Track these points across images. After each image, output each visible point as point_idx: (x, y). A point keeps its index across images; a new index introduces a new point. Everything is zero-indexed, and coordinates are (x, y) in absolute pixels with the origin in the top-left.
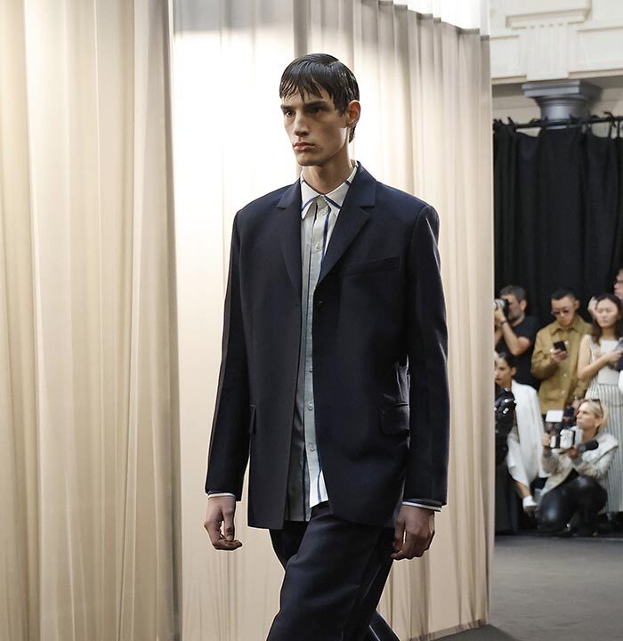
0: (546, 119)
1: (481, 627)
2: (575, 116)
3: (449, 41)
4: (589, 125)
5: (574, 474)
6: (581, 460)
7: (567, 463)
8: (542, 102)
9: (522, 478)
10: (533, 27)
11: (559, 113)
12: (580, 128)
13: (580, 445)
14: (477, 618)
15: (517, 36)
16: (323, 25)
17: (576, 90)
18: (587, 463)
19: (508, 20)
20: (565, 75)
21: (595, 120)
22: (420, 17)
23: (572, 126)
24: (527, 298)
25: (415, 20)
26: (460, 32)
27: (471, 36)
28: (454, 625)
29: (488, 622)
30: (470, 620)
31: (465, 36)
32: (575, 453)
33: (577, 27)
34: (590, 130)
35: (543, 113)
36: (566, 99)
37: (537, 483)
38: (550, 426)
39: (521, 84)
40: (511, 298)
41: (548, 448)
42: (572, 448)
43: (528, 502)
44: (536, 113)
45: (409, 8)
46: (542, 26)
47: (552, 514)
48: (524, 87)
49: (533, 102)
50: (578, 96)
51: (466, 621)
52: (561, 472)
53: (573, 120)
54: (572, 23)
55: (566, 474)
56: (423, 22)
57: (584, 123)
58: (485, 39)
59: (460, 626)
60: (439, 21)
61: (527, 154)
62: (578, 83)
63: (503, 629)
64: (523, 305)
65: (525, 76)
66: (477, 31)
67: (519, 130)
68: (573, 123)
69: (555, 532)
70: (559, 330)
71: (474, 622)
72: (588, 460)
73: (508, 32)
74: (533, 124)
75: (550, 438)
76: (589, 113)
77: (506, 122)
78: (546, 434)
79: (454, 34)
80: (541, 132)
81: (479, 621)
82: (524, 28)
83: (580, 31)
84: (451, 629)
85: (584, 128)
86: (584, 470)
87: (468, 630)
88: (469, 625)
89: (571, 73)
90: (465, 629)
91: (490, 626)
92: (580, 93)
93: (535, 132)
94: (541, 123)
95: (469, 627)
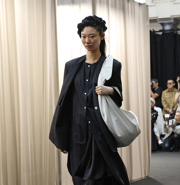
0: (164, 30)
1: (148, 178)
2: (172, 28)
3: (137, 7)
4: (177, 31)
5: (173, 133)
6: (175, 129)
7: (171, 130)
8: (163, 24)
9: (158, 135)
10: (160, 3)
11: (168, 28)
12: (174, 32)
13: (175, 124)
14: (146, 175)
15: (155, 5)
17: (173, 21)
18: (177, 130)
20: (169, 17)
21: (178, 29)
23: (172, 32)
24: (159, 82)
25: (127, 1)
26: (140, 4)
27: (143, 5)
28: (140, 178)
29: (150, 177)
30: (145, 176)
31: (141, 5)
32: (173, 127)
33: (173, 2)
34: (177, 32)
35: (163, 28)
36: (170, 24)
37: (162, 136)
38: (166, 119)
39: (156, 19)
40: (154, 82)
41: (165, 125)
42: (172, 125)
43: (160, 142)
44: (161, 28)
46: (162, 2)
47: (167, 145)
48: (157, 20)
49: (160, 25)
50: (173, 23)
52: (169, 133)
53: (172, 30)
54: (171, 1)
55: (170, 133)
56: (129, 1)
57: (175, 30)
58: (147, 6)
59: (142, 178)
60: (134, 1)
61: (158, 40)
62: (173, 19)
63: (154, 179)
64: (157, 84)
65: (157, 17)
66: (145, 4)
67: (156, 33)
68: (172, 31)
69: (168, 150)
70: (169, 91)
72: (177, 129)
73: (153, 4)
74: (160, 31)
75: (166, 122)
76: (176, 28)
77: (152, 30)
78: (165, 121)
79: (138, 5)
80: (162, 34)
81: (147, 176)
82: (157, 3)
83: (174, 4)
84: (139, 179)
85: (175, 32)
86: (176, 132)
87: (144, 179)
88: (144, 177)
89: (171, 16)
90: (143, 179)
91: (150, 178)
92: (174, 22)
93: (161, 33)
94: (163, 31)
95: (144, 178)
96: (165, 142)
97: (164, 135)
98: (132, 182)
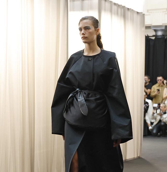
0: (157, 35)
1: (139, 158)
3: (135, 15)
5: (160, 121)
6: (162, 117)
7: (159, 118)
8: (156, 31)
9: (149, 122)
10: (154, 13)
11: (160, 33)
12: (164, 38)
13: (162, 113)
15: (150, 15)
16: (105, 10)
17: (164, 28)
18: (164, 118)
19: (148, 11)
20: (161, 24)
22: (128, 9)
23: (163, 37)
25: (127, 10)
26: (138, 13)
27: (140, 14)
29: (141, 157)
32: (161, 115)
35: (156, 33)
36: (162, 30)
37: (152, 123)
42: (160, 113)
43: (150, 128)
44: (154, 33)
45: (126, 7)
46: (156, 12)
47: (155, 131)
48: (151, 27)
49: (153, 31)
50: (165, 30)
51: (136, 156)
53: (163, 35)
54: (163, 12)
56: (129, 10)
57: (165, 36)
58: (144, 15)
59: (134, 158)
60: (133, 10)
61: (152, 44)
62: (164, 26)
63: (145, 159)
64: (149, 80)
65: (151, 25)
66: (142, 13)
67: (150, 38)
71: (137, 157)
73: (148, 14)
74: (153, 36)
75: (154, 111)
77: (147, 35)
79: (136, 13)
80: (155, 38)
82: (152, 13)
83: (165, 14)
84: (132, 158)
89: (163, 24)
93: (153, 38)
94: (155, 36)
95: (136, 158)
96: (154, 128)
97: (153, 123)
98: (126, 161)
